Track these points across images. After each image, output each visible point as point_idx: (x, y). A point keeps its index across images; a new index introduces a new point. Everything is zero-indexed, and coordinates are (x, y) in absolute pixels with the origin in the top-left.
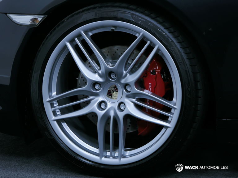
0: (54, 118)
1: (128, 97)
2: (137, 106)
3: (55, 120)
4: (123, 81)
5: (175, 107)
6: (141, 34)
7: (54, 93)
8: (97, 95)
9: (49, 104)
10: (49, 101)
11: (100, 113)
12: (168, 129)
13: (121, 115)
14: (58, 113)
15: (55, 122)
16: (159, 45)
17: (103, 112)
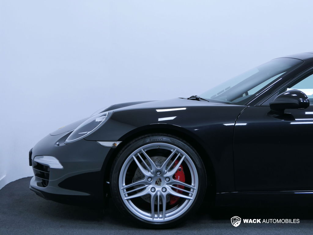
0: (125, 198)
1: (167, 184)
2: (173, 189)
3: (126, 199)
4: (165, 176)
5: (195, 188)
6: (176, 150)
7: (124, 184)
8: (150, 184)
9: (122, 190)
10: (122, 189)
11: (153, 194)
12: (191, 200)
13: (165, 194)
14: (127, 195)
15: (126, 200)
16: (185, 155)
17: (154, 193)
